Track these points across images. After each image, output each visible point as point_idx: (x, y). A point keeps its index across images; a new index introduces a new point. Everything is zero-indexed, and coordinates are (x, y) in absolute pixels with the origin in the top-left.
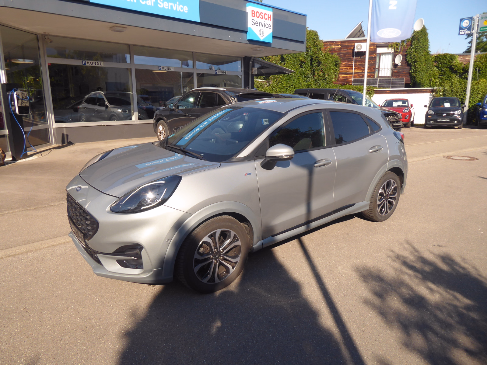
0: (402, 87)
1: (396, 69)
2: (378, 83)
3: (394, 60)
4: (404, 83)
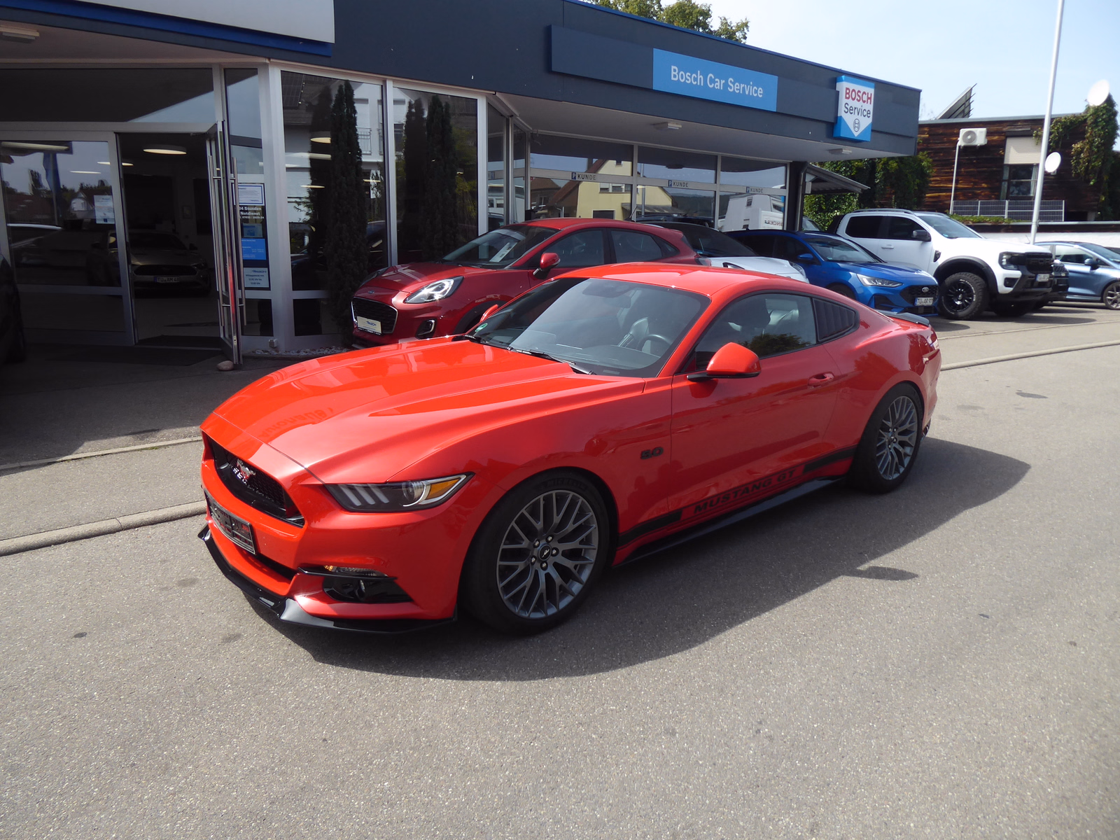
0: (1059, 219)
2: (1006, 211)
4: (1063, 210)
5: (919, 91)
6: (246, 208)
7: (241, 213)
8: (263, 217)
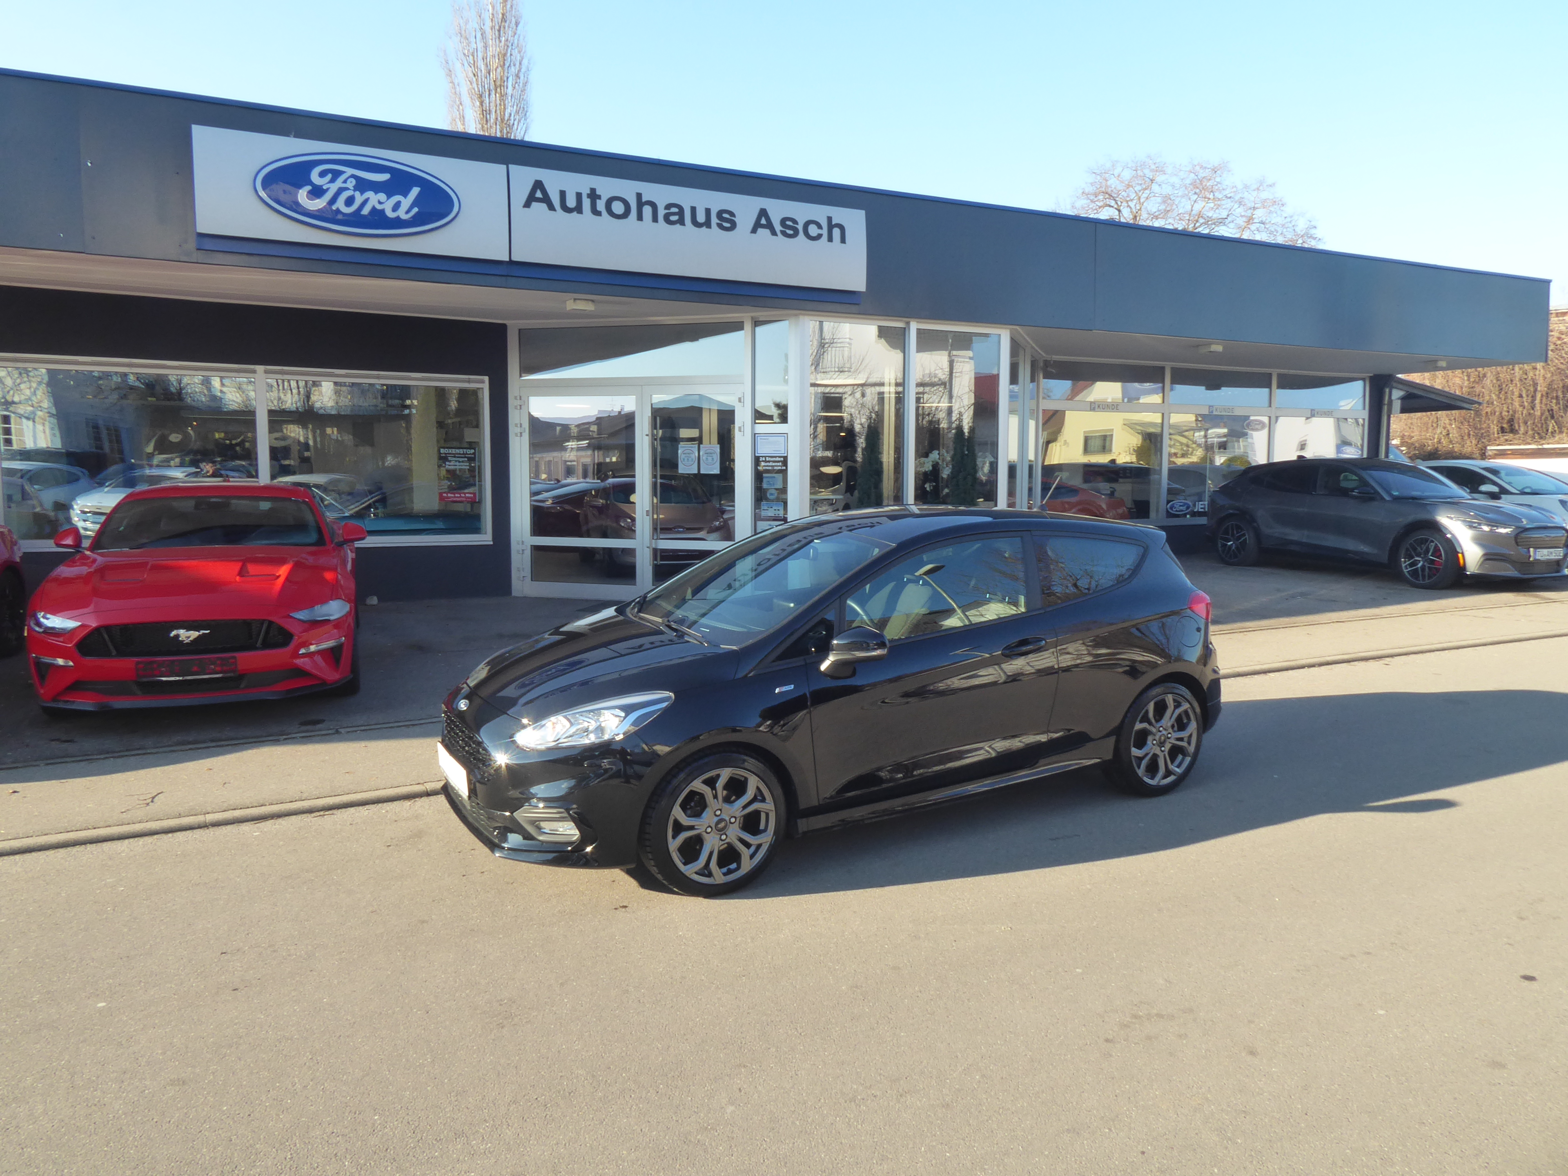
5: (1547, 283)
6: (768, 459)
7: (763, 464)
8: (784, 468)
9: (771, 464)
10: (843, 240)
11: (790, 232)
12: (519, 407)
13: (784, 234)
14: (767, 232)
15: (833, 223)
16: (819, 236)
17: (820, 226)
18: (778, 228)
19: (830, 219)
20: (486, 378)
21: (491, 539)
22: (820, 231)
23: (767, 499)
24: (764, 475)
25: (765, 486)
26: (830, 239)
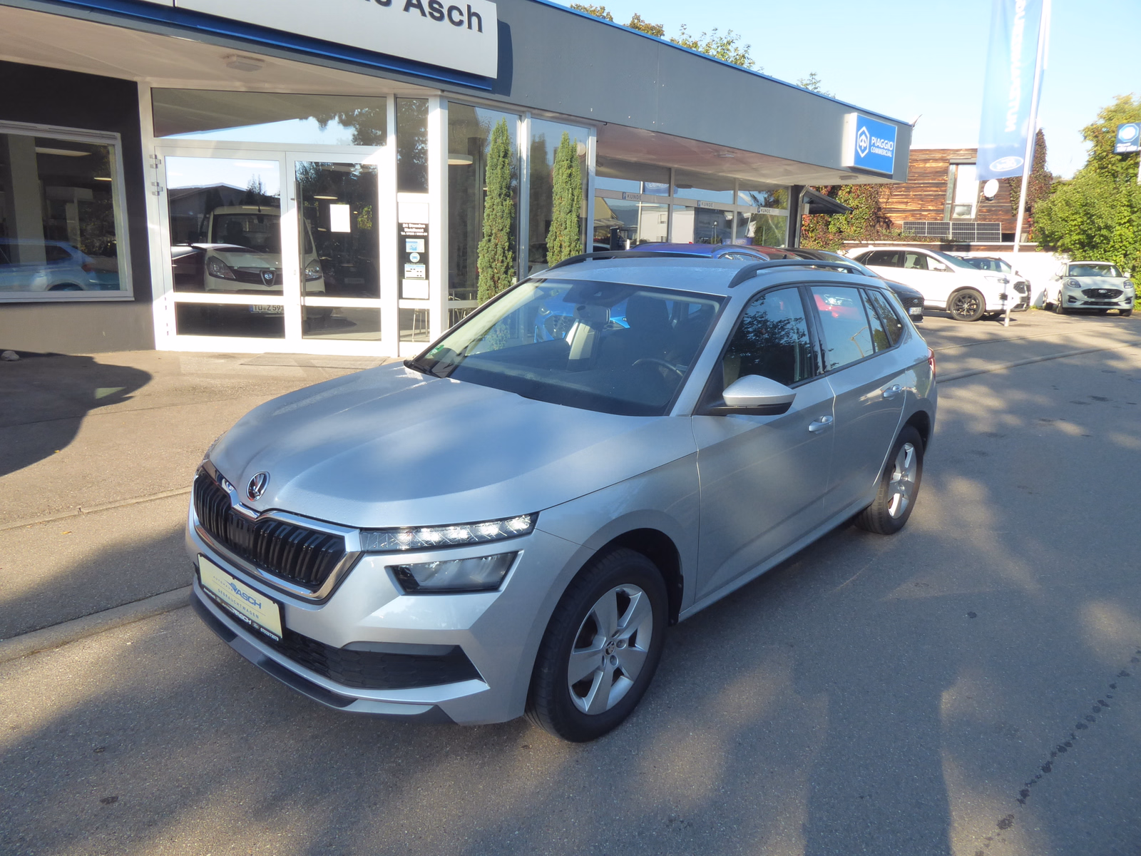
0: (997, 239)
1: (984, 207)
2: (951, 231)
3: (982, 189)
4: (1000, 232)
5: (912, 126)
6: (411, 226)
7: (406, 230)
8: (426, 234)
9: (414, 230)
10: (480, 29)
11: (437, 15)
12: (155, 166)
13: (431, 14)
14: (417, 11)
15: (472, 11)
16: (460, 23)
17: (461, 14)
18: (427, 9)
19: (469, 7)
20: (118, 135)
21: (132, 294)
22: (461, 18)
23: (410, 262)
24: (407, 240)
25: (408, 251)
26: (470, 27)
